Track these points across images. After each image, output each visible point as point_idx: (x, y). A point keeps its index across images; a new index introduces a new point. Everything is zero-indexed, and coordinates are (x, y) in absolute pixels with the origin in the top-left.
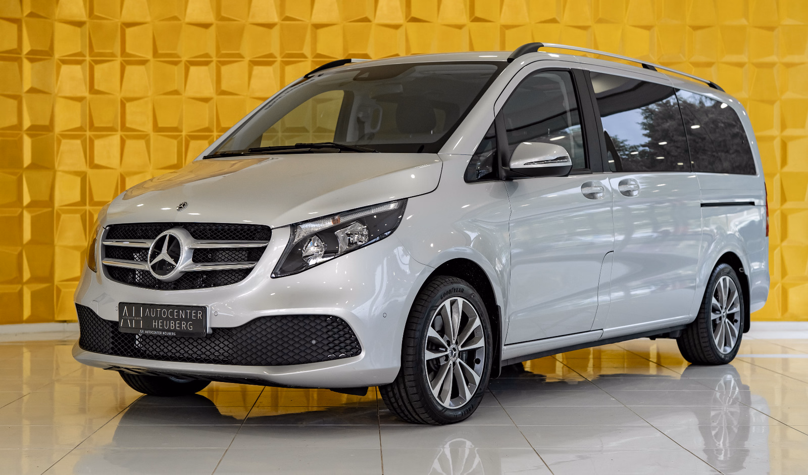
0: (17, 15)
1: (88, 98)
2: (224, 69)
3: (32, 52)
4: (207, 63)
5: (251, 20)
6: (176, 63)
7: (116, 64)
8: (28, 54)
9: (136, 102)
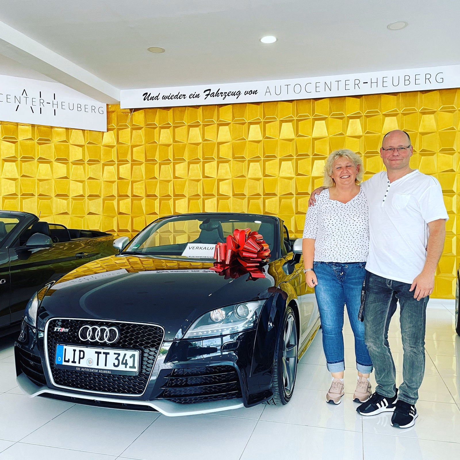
0: (83, 144)
1: (117, 181)
2: (177, 166)
3: (90, 161)
4: (169, 164)
5: (189, 142)
6: (155, 164)
7: (129, 165)
8: (87, 162)
9: (138, 183)
